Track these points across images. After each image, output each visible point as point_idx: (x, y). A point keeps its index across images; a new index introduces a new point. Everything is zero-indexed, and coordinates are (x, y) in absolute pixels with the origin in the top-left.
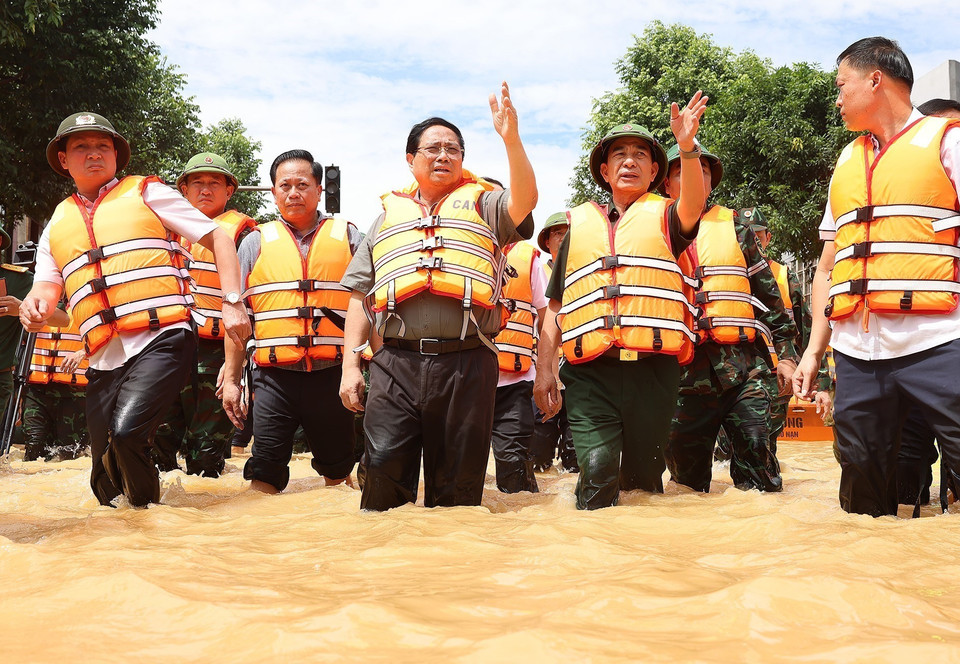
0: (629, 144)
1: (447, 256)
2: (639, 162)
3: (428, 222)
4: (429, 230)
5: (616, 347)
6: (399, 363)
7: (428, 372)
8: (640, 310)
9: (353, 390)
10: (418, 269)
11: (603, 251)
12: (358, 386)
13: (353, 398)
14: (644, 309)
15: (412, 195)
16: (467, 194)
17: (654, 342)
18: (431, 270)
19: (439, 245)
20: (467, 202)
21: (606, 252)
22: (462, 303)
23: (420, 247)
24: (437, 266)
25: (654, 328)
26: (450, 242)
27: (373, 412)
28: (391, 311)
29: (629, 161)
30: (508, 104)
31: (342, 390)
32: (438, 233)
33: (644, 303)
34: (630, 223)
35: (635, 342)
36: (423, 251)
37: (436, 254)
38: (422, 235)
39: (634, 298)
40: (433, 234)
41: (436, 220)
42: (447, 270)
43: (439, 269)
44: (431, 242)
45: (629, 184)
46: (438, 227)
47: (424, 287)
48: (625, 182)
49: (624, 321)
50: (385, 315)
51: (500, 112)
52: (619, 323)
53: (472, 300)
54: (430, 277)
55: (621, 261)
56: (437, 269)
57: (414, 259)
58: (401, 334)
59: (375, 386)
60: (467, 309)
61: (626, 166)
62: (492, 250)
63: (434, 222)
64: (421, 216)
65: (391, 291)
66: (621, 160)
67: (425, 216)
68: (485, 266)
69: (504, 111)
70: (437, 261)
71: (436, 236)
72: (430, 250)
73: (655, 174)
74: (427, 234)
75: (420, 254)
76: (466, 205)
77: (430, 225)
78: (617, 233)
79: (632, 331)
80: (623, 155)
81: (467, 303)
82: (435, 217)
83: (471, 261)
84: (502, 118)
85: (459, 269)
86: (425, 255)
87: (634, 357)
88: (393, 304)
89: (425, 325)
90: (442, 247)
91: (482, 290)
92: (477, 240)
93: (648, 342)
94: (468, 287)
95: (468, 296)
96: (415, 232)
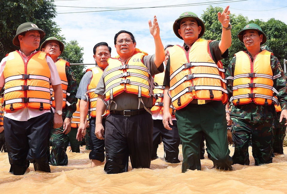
0: (187, 20)
1: (131, 79)
2: (192, 27)
3: (124, 67)
4: (125, 70)
5: (195, 99)
6: (116, 120)
7: (127, 123)
8: (203, 83)
9: (100, 132)
10: (121, 84)
11: (184, 62)
12: (102, 130)
13: (100, 135)
14: (204, 82)
15: (118, 58)
16: (138, 56)
17: (210, 96)
18: (126, 84)
19: (128, 75)
20: (138, 59)
21: (186, 61)
22: (137, 95)
23: (122, 76)
24: (128, 82)
25: (210, 90)
26: (132, 74)
27: (108, 140)
28: (112, 100)
29: (188, 27)
30: (157, 24)
31: (96, 132)
32: (128, 71)
33: (204, 80)
34: (194, 50)
35: (203, 96)
36: (123, 77)
37: (127, 78)
38: (122, 72)
39: (200, 79)
40: (126, 71)
41: (127, 66)
42: (131, 84)
43: (129, 84)
44: (125, 74)
45: (189, 36)
46: (128, 68)
47: (123, 90)
48: (188, 35)
49: (197, 88)
50: (110, 102)
51: (152, 27)
52: (194, 89)
53: (141, 94)
54: (125, 87)
55: (193, 64)
56: (128, 83)
57: (120, 80)
58: (116, 108)
59: (108, 130)
60: (140, 98)
61: (187, 29)
62: (148, 76)
63: (126, 67)
64: (121, 65)
65: (111, 92)
66: (185, 27)
67: (123, 65)
68: (146, 82)
69: (154, 27)
70: (128, 81)
71: (127, 72)
72: (125, 77)
73: (200, 31)
74: (124, 71)
75: (121, 79)
76: (138, 60)
77: (125, 68)
78: (190, 54)
79: (201, 92)
80: (186, 25)
81: (139, 96)
82: (126, 65)
83: (140, 80)
84: (154, 29)
85: (136, 83)
86: (123, 79)
87: (204, 102)
88: (112, 97)
89: (125, 105)
90: (129, 76)
91: (145, 91)
92: (143, 73)
93: (207, 95)
94: (140, 89)
95: (140, 93)
96: (120, 71)
